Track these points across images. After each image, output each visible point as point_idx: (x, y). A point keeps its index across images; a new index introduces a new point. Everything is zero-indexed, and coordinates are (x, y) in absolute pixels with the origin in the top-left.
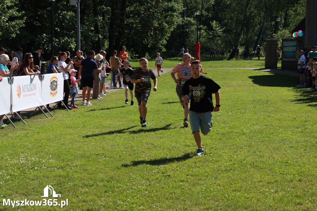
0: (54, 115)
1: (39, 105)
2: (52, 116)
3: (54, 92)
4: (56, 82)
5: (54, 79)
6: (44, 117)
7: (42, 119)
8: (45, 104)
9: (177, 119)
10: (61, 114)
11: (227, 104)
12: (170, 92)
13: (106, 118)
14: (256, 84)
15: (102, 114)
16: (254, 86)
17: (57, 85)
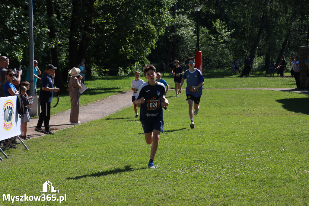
0: (9, 157)
2: (7, 158)
3: (8, 123)
4: (12, 109)
5: (9, 105)
9: (190, 161)
10: (19, 154)
11: (255, 139)
12: (168, 124)
13: (88, 159)
14: (289, 112)
15: (80, 154)
16: (287, 115)
17: (12, 114)
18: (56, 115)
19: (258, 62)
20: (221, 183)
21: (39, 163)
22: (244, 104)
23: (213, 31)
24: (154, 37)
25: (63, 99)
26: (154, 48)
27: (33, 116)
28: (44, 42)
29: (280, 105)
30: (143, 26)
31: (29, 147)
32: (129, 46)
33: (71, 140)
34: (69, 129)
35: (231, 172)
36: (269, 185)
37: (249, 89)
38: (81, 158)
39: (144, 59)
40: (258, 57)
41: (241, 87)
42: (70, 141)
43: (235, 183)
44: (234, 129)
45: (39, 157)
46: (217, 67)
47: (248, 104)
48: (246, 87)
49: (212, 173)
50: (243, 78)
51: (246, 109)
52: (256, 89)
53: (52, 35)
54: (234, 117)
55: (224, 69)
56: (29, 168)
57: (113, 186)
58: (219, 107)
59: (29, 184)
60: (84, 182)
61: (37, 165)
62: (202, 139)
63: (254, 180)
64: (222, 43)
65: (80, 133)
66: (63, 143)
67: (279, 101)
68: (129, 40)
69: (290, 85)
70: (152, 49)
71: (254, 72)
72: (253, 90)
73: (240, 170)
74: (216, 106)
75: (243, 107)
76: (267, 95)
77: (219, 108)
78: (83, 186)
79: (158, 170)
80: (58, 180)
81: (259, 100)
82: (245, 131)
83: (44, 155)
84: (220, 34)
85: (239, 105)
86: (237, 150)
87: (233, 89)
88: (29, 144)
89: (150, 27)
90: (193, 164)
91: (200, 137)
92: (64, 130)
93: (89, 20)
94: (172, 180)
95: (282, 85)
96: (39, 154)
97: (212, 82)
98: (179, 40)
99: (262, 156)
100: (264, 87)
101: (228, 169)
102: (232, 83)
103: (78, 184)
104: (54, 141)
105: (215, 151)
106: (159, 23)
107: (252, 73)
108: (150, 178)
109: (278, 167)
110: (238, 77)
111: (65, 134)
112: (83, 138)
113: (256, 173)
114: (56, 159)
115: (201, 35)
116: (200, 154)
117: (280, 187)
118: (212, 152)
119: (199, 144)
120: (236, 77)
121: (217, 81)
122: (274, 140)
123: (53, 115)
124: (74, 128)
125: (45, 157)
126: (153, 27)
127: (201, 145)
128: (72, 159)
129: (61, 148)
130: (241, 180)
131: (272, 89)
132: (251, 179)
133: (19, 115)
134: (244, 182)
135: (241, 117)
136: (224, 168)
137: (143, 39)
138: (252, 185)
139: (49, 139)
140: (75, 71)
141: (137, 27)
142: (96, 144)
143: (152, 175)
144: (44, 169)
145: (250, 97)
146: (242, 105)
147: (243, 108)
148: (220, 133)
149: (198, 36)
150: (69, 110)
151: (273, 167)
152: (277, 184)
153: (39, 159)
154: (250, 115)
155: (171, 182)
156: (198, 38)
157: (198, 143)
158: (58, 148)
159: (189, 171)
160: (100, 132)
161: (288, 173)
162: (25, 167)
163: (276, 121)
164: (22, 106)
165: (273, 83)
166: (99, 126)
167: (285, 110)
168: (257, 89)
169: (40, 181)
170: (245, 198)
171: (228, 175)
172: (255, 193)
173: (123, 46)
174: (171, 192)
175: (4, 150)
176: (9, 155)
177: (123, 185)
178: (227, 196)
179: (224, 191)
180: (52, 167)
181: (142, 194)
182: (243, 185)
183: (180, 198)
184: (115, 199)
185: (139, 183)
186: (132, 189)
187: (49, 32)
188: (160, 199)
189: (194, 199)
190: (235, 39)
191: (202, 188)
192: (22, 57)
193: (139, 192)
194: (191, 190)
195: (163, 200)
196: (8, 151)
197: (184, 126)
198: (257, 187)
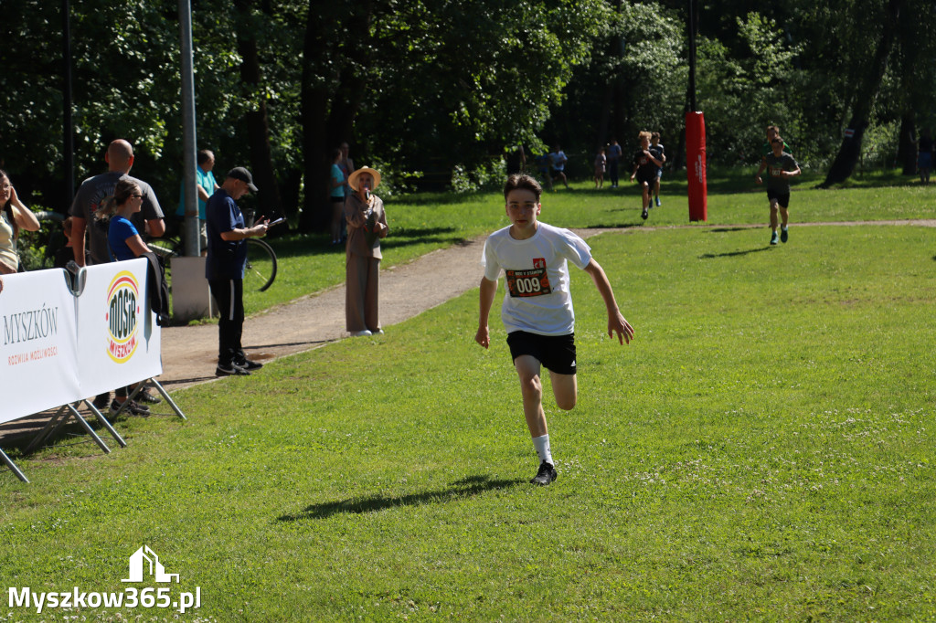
0: (130, 441)
1: (68, 400)
2: (122, 445)
3: (123, 340)
4: (133, 299)
5: (123, 286)
6: (91, 451)
7: (84, 460)
8: (90, 394)
9: (671, 446)
10: (158, 434)
11: (871, 378)
13: (363, 447)
15: (340, 430)
17: (133, 313)
18: (267, 314)
19: (876, 140)
20: (768, 513)
21: (218, 458)
22: (834, 270)
23: (740, 49)
24: (556, 70)
25: (287, 264)
26: (560, 104)
27: (199, 319)
28: (226, 96)
30: (521, 36)
31: (187, 410)
32: (481, 100)
33: (311, 390)
34: (304, 355)
35: (799, 477)
36: (917, 515)
37: (850, 224)
38: (343, 442)
40: (878, 125)
41: (826, 217)
42: (308, 393)
43: (811, 511)
44: (806, 348)
45: (218, 441)
46: (753, 160)
47: (848, 269)
48: (843, 219)
49: (738, 483)
50: (831, 192)
51: (843, 285)
52: (872, 223)
53: (248, 73)
54: (805, 312)
56: (190, 474)
57: (438, 525)
58: (760, 282)
59: (189, 523)
61: (213, 466)
62: (708, 381)
63: (869, 503)
64: (768, 85)
65: (337, 365)
66: (288, 399)
68: (483, 82)
70: (551, 105)
71: (866, 171)
72: (864, 226)
73: (827, 471)
74: (748, 278)
75: (833, 279)
76: (907, 241)
77: (757, 285)
79: (574, 477)
80: (274, 510)
81: (882, 257)
82: (840, 352)
83: (233, 434)
84: (760, 57)
85: (822, 272)
86: (815, 410)
87: (801, 225)
88: (187, 403)
89: (544, 41)
90: (680, 457)
91: (701, 373)
92: (290, 360)
93: (359, 25)
94: (617, 504)
96: (217, 430)
97: (737, 204)
98: (637, 78)
99: (892, 427)
100: (897, 216)
101: (790, 469)
102: (798, 208)
104: (262, 391)
105: (747, 415)
106: (571, 27)
107: (858, 174)
108: (552, 499)
110: (817, 187)
111: (293, 372)
112: (347, 383)
113: (875, 481)
114: (269, 446)
115: (703, 63)
116: (702, 424)
118: (739, 420)
119: (700, 395)
120: (811, 188)
121: (751, 202)
123: (257, 314)
124: (321, 351)
125: (234, 442)
126: (553, 40)
127: (705, 399)
128: (315, 445)
129: (283, 414)
131: (923, 223)
132: (860, 499)
133: (154, 315)
134: (839, 508)
135: (828, 309)
136: (775, 466)
137: (522, 77)
138: (864, 516)
139: (247, 385)
141: (507, 41)
142: (386, 400)
143: (558, 492)
144: (232, 478)
145: (854, 248)
146: (828, 274)
147: (832, 281)
148: (763, 360)
149: (692, 64)
150: (303, 298)
151: (926, 460)
153: (218, 447)
154: (855, 304)
155: (613, 511)
156: (692, 72)
157: (696, 391)
158: (274, 413)
159: (669, 475)
160: (397, 363)
162: (175, 470)
164: (162, 288)
165: (925, 204)
166: (394, 346)
168: (876, 223)
169: (221, 513)
170: (842, 557)
171: (789, 487)
172: (873, 540)
173: (464, 100)
174: (615, 541)
175: (112, 422)
176: (129, 435)
177: (469, 521)
178: (786, 551)
179: (776, 536)
180: (256, 470)
181: (528, 549)
182: (834, 517)
183: (643, 559)
184: (447, 563)
185: (518, 515)
186: (497, 535)
187: (241, 64)
188: (582, 563)
189: (685, 563)
190: (806, 72)
191: (709, 527)
192: (161, 145)
193: (517, 543)
194: (676, 535)
195: (592, 566)
196: (124, 424)
197: (654, 342)
198: (877, 521)
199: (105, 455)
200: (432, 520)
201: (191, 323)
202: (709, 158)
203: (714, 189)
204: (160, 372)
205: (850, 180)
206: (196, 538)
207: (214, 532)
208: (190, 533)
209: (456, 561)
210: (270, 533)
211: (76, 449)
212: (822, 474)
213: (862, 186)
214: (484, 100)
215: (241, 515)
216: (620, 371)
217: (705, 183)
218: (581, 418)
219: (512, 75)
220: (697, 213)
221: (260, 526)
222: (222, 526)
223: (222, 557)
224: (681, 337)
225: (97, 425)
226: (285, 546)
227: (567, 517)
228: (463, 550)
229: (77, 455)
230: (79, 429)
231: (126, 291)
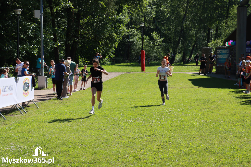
0: (27, 112)
1: (15, 104)
2: (26, 113)
3: (26, 92)
4: (28, 84)
5: (26, 81)
6: (19, 114)
7: (18, 116)
9: (135, 115)
10: (33, 111)
11: (174, 102)
12: (123, 93)
13: (74, 114)
14: (196, 86)
15: (69, 111)
16: (194, 88)
17: (28, 87)
19: (178, 57)
20: (153, 128)
23: (152, 39)
24: (116, 41)
26: (117, 48)
27: (43, 88)
28: (50, 44)
29: (190, 82)
30: (109, 34)
31: (39, 106)
32: (101, 47)
35: (159, 121)
36: (181, 129)
38: (70, 113)
39: (110, 54)
40: (178, 54)
42: (64, 103)
43: (161, 128)
45: (45, 112)
46: (154, 60)
49: (147, 122)
51: (170, 84)
52: (177, 73)
53: (55, 40)
55: (158, 61)
56: (39, 119)
57: (87, 129)
60: (70, 128)
61: (43, 117)
63: (172, 126)
64: (157, 46)
67: (190, 80)
68: (101, 43)
69: (197, 70)
70: (115, 48)
71: (176, 63)
73: (165, 120)
74: (152, 83)
76: (183, 76)
77: (154, 84)
78: (70, 130)
79: (115, 121)
81: (178, 79)
83: (48, 111)
84: (156, 40)
86: (163, 108)
88: (39, 105)
89: (114, 35)
90: (136, 117)
91: (142, 101)
93: (77, 31)
94: (123, 126)
95: (192, 70)
96: (44, 110)
97: (151, 68)
98: (132, 43)
99: (178, 112)
100: (181, 71)
101: (157, 120)
103: (67, 128)
104: (55, 103)
105: (150, 109)
106: (119, 33)
107: (175, 63)
108: (110, 125)
109: (187, 118)
113: (174, 122)
114: (55, 114)
115: (145, 41)
116: (141, 111)
117: (187, 130)
121: (154, 68)
122: (186, 102)
125: (48, 113)
126: (115, 35)
128: (64, 113)
129: (58, 107)
130: (164, 126)
131: (186, 73)
134: (166, 127)
136: (155, 119)
137: (109, 42)
138: (171, 129)
139: (52, 102)
140: (68, 62)
141: (106, 35)
142: (79, 105)
143: (112, 123)
144: (47, 120)
148: (154, 99)
149: (142, 41)
151: (184, 118)
152: (185, 128)
154: (172, 88)
155: (122, 127)
156: (143, 43)
157: (140, 104)
159: (134, 121)
160: (82, 98)
161: (192, 122)
162: (36, 118)
163: (187, 92)
165: (187, 69)
166: (82, 95)
167: (193, 85)
169: (44, 126)
170: (166, 136)
171: (157, 123)
172: (172, 133)
173: (98, 47)
174: (122, 133)
175: (24, 108)
176: (27, 111)
177: (94, 129)
178: (156, 136)
179: (154, 133)
180: (52, 118)
181: (105, 134)
182: (165, 129)
183: (127, 137)
184: (89, 137)
185: (103, 128)
186: (99, 132)
187: (53, 38)
188: (115, 137)
189: (136, 138)
190: (165, 43)
191: (141, 131)
192: (37, 53)
193: (103, 133)
194: (134, 132)
195: (117, 138)
196: (26, 109)
197: (133, 95)
198: (173, 130)
199: (22, 115)
200: (86, 129)
201: (41, 89)
202: (146, 59)
203: (147, 66)
204: (34, 99)
205: (173, 64)
206: (39, 131)
207: (42, 130)
208: (38, 130)
209: (90, 137)
210: (54, 131)
211: (16, 113)
212: (163, 121)
213: (175, 66)
214: (102, 47)
215: (48, 127)
216: (126, 100)
217: (145, 64)
218: (118, 109)
219: (107, 42)
220: (143, 70)
221: (52, 129)
222: (44, 129)
223: (44, 135)
224: (138, 94)
225: (21, 109)
226: (57, 133)
227: (113, 128)
228: (92, 135)
229: (16, 115)
230: (17, 109)
231: (27, 82)
